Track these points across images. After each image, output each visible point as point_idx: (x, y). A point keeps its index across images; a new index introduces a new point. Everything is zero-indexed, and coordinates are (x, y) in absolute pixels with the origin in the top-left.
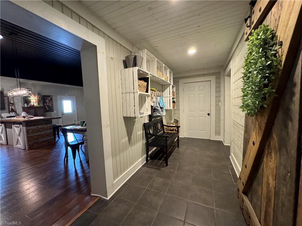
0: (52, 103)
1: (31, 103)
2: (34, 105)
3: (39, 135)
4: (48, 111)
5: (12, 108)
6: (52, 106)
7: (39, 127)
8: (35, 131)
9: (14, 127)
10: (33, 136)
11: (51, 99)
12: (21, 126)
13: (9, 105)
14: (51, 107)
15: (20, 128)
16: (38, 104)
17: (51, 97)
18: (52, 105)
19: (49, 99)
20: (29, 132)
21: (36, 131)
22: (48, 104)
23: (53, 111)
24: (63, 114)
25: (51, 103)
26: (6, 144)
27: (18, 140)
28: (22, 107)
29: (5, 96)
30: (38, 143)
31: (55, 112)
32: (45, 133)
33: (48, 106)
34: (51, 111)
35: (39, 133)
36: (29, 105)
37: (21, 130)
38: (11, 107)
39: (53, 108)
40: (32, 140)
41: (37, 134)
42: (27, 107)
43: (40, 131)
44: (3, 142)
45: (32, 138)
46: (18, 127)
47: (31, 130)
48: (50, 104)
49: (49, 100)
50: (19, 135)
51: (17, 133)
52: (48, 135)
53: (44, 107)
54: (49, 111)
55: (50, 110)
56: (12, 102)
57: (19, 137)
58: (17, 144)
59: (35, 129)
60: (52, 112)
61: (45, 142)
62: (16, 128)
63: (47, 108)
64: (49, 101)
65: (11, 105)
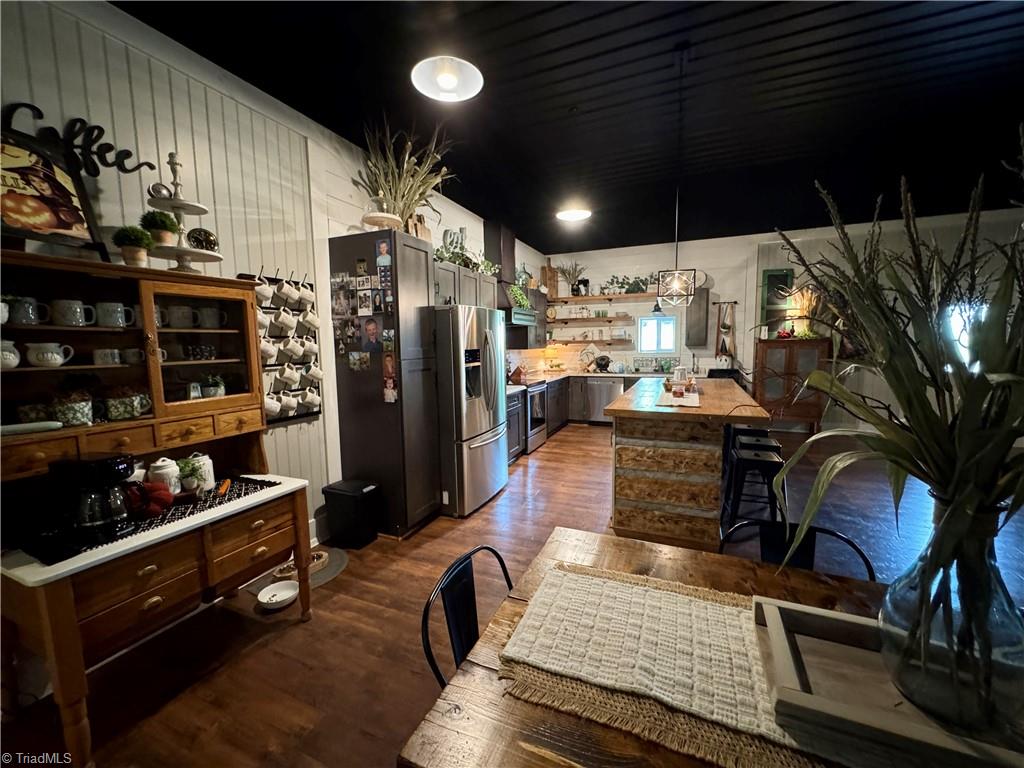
1: (787, 322)
2: (793, 331)
3: (658, 482)
5: (724, 340)
7: (666, 446)
13: (718, 333)
16: (810, 325)
20: (624, 457)
21: (649, 462)
28: (754, 340)
29: (712, 303)
32: (683, 483)
35: (660, 476)
36: (775, 334)
38: (722, 338)
42: (767, 339)
43: (662, 467)
47: (631, 455)
52: (693, 498)
56: (728, 322)
59: (644, 451)
61: (677, 522)
65: (724, 330)
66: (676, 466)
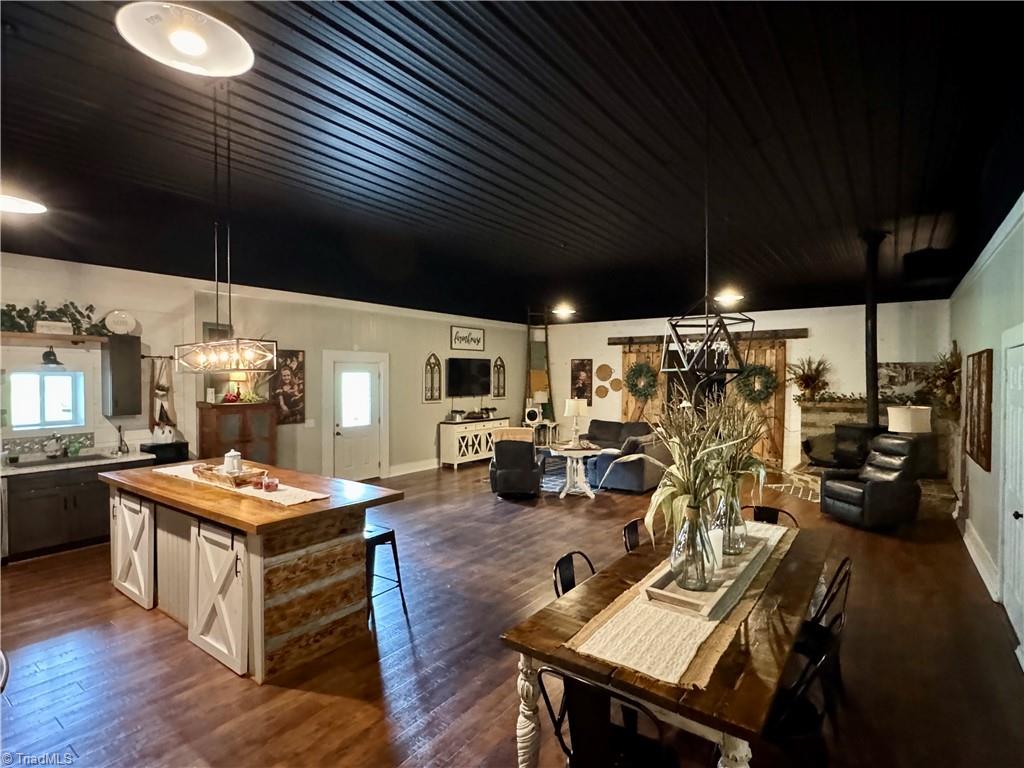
0: (303, 384)
1: (231, 383)
2: (239, 394)
3: (311, 596)
4: (284, 420)
5: (162, 406)
6: (302, 399)
7: (318, 549)
8: (298, 573)
9: (202, 540)
10: (290, 604)
11: (301, 367)
12: (239, 546)
13: (153, 396)
14: (296, 403)
15: (231, 555)
16: (256, 389)
17: (300, 359)
18: (302, 391)
19: (294, 365)
20: (275, 581)
21: (303, 575)
22: (287, 388)
23: (303, 420)
24: (338, 434)
25: (299, 385)
26: (151, 606)
27: (214, 612)
28: (198, 404)
29: (143, 357)
30: (303, 643)
31: (310, 423)
32: (335, 585)
33: (287, 397)
34: (295, 422)
35: (314, 586)
36: (222, 396)
37: (239, 568)
38: (158, 403)
39: (304, 408)
40: (282, 624)
41: (303, 591)
42: (213, 402)
43: (315, 575)
44: (137, 593)
45: (283, 617)
46: (223, 547)
47: (283, 574)
48: (296, 388)
49: (291, 368)
50: (223, 590)
51: (216, 575)
52: (345, 595)
53: (274, 402)
54: (291, 419)
55: (293, 414)
56: (163, 382)
57: (220, 597)
58: (207, 629)
59: (296, 565)
60: (299, 427)
61: (331, 633)
62: (207, 547)
63: (285, 408)
64: (294, 374)
65: (161, 393)
66: (330, 568)
